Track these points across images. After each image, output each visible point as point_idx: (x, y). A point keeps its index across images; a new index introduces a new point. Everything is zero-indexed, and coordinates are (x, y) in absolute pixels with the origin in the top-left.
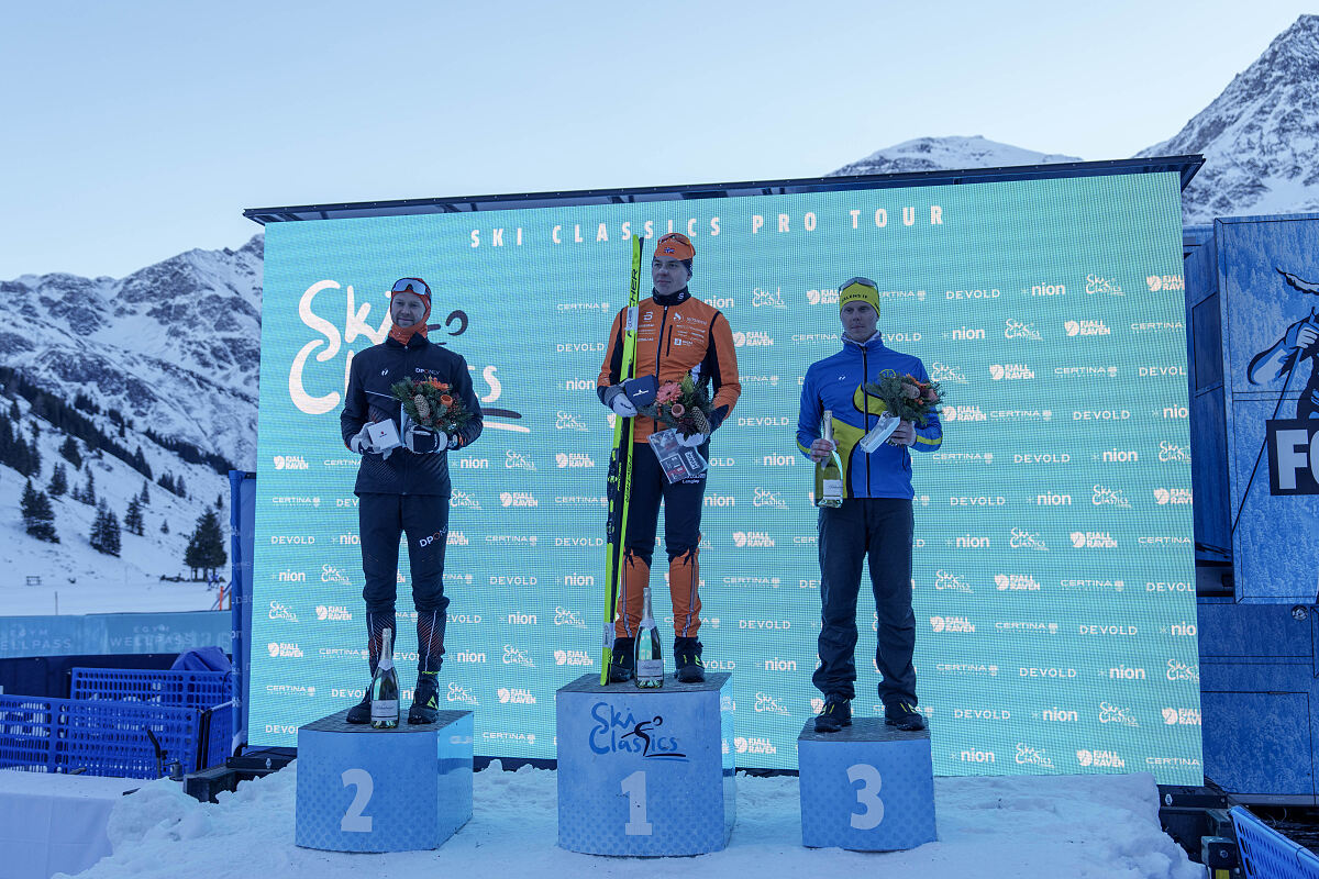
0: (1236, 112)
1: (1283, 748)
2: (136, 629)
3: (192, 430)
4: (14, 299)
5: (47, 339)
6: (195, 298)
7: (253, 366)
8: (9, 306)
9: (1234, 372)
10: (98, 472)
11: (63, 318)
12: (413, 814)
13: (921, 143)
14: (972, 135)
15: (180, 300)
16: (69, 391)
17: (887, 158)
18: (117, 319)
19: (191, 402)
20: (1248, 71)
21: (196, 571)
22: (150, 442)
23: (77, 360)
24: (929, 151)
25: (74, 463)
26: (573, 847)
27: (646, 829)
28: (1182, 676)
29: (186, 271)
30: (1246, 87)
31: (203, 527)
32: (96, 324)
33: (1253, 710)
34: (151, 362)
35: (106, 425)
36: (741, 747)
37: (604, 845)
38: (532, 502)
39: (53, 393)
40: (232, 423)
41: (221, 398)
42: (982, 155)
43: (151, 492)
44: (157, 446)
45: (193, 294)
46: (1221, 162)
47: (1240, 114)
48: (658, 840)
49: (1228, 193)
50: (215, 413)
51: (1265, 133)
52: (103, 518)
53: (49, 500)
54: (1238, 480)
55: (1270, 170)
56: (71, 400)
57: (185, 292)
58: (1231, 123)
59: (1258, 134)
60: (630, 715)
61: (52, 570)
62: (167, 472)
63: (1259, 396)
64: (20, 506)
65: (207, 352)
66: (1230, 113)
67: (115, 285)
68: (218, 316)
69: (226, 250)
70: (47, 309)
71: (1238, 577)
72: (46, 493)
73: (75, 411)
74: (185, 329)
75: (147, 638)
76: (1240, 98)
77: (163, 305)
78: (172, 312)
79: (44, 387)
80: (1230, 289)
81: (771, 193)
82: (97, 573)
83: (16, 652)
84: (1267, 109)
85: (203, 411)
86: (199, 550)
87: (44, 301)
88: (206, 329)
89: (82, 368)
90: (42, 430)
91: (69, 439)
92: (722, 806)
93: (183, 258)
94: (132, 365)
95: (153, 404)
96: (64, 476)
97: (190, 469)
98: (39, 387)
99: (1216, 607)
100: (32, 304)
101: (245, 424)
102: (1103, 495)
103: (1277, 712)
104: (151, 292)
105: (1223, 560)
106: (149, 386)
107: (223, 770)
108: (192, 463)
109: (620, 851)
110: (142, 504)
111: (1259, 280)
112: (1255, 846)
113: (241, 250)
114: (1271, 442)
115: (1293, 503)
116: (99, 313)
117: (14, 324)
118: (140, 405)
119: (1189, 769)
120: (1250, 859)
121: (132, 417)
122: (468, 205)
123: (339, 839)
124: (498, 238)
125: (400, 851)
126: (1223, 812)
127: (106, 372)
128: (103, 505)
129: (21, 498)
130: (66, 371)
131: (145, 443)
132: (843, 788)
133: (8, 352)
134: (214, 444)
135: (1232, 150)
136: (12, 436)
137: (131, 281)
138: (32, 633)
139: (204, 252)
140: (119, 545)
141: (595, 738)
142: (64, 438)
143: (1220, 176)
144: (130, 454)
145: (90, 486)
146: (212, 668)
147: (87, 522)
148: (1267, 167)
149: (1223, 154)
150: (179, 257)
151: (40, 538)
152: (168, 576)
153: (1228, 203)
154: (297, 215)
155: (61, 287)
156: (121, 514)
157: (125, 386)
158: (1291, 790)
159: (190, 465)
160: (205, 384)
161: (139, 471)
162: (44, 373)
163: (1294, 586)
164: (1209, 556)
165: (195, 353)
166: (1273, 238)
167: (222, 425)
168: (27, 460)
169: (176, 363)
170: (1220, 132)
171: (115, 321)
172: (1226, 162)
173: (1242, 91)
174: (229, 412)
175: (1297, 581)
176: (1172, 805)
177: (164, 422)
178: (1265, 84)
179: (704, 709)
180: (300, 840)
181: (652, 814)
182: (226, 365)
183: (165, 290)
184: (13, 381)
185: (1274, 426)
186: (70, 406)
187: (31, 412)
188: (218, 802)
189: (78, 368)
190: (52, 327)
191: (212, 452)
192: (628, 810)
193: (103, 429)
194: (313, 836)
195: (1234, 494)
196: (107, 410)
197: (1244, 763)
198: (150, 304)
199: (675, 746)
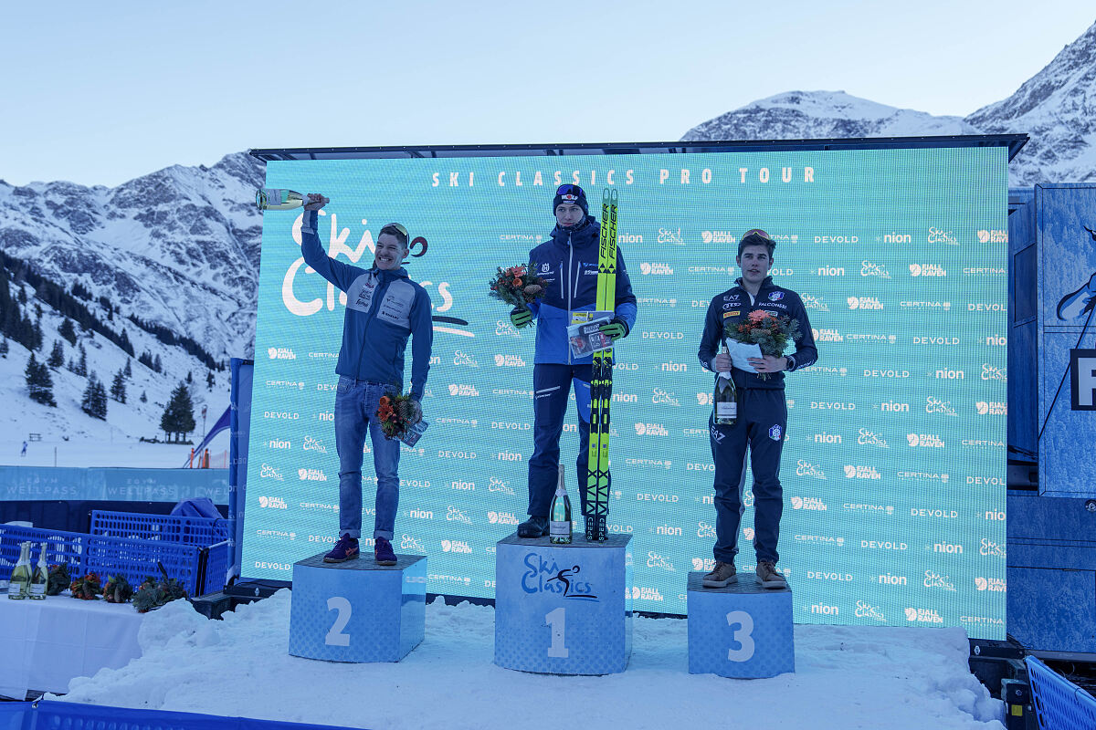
0: (1063, 77)
1: (1073, 615)
2: (129, 481)
3: (168, 316)
4: (24, 202)
5: (50, 236)
6: (174, 206)
7: (221, 265)
8: (20, 207)
9: (1046, 309)
10: (89, 349)
11: (64, 219)
12: (381, 634)
13: (792, 95)
14: (836, 90)
15: (162, 207)
16: (67, 280)
17: (762, 107)
18: (109, 221)
19: (169, 293)
20: (1075, 43)
21: (169, 435)
22: (133, 325)
23: (75, 255)
24: (798, 103)
25: (71, 341)
26: (506, 665)
27: (564, 653)
28: (992, 552)
29: (168, 183)
30: (1073, 57)
31: (176, 398)
32: (91, 225)
33: (1050, 583)
34: (136, 259)
35: (97, 309)
37: (531, 664)
38: (474, 392)
39: (55, 282)
40: (202, 312)
41: (194, 291)
42: (844, 107)
43: (133, 367)
44: (139, 329)
45: (173, 203)
46: (1049, 121)
47: (1067, 80)
48: (573, 662)
49: (1054, 147)
50: (187, 303)
51: (1087, 96)
52: (93, 388)
53: (49, 370)
54: (1046, 396)
55: (1091, 129)
56: (69, 288)
57: (167, 200)
58: (1059, 87)
59: (1081, 97)
60: (555, 564)
61: (49, 429)
62: (146, 351)
63: (1065, 330)
64: (25, 375)
65: (183, 252)
66: (1059, 78)
67: (109, 193)
68: (193, 222)
69: (202, 167)
70: (52, 211)
71: (1041, 475)
72: (46, 364)
73: (72, 298)
74: (165, 231)
75: (138, 489)
76: (1067, 66)
77: (148, 211)
78: (155, 217)
79: (47, 276)
80: (1046, 242)
81: (675, 152)
82: (87, 434)
83: (31, 496)
84: (1091, 76)
85: (178, 301)
86: (173, 417)
87: (49, 204)
88: (183, 233)
89: (79, 262)
90: (44, 312)
91: (66, 320)
92: (624, 638)
93: (166, 172)
94: (120, 260)
95: (137, 293)
96: (62, 352)
97: (166, 349)
98: (43, 276)
99: (1022, 499)
100: (39, 207)
101: (212, 313)
102: (935, 404)
103: (1069, 585)
104: (138, 200)
105: (1031, 460)
106: (134, 279)
107: (220, 596)
108: (168, 344)
109: (544, 669)
110: (125, 377)
111: (1070, 235)
112: (1044, 687)
113: (215, 167)
114: (1073, 366)
115: (1089, 418)
116: (94, 215)
117: (23, 223)
118: (126, 294)
119: (995, 627)
120: (1039, 698)
121: (119, 304)
122: (430, 153)
123: (323, 651)
124: (454, 180)
125: (371, 662)
126: (1020, 662)
127: (99, 265)
128: (93, 377)
129: (26, 368)
130: (66, 264)
131: (129, 326)
132: (723, 628)
133: (18, 246)
134: (186, 329)
135: (1058, 110)
136: (20, 316)
137: (121, 190)
138: (45, 481)
139: (184, 168)
140: (106, 411)
141: (526, 580)
142: (63, 319)
143: (1048, 132)
144: (117, 335)
145: (83, 361)
147: (80, 391)
148: (1088, 126)
149: (1050, 114)
150: (162, 171)
151: (40, 402)
152: (146, 438)
153: (1054, 155)
154: (293, 155)
155: (63, 193)
156: (108, 385)
157: (114, 277)
158: (1078, 649)
159: (166, 346)
160: (181, 279)
161: (123, 349)
162: (47, 265)
163: (1087, 484)
164: (1019, 457)
165: (173, 252)
166: (1083, 202)
167: (193, 313)
168: (32, 337)
169: (156, 260)
170: (1049, 95)
171: (107, 223)
172: (1053, 120)
173: (1070, 59)
174: (200, 302)
175: (1089, 480)
176: (980, 655)
177: (145, 309)
178: (1089, 55)
179: (612, 561)
180: (292, 650)
181: (569, 642)
182: (199, 263)
183: (150, 198)
184: (22, 271)
185: (1076, 354)
186: (68, 292)
187: (37, 296)
188: (222, 619)
189: (76, 261)
190: (55, 226)
191: (184, 335)
192: (550, 637)
193: (94, 313)
194: (303, 648)
195: (1041, 408)
196: (99, 297)
197: (1040, 625)
198: (137, 210)
199: (589, 589)
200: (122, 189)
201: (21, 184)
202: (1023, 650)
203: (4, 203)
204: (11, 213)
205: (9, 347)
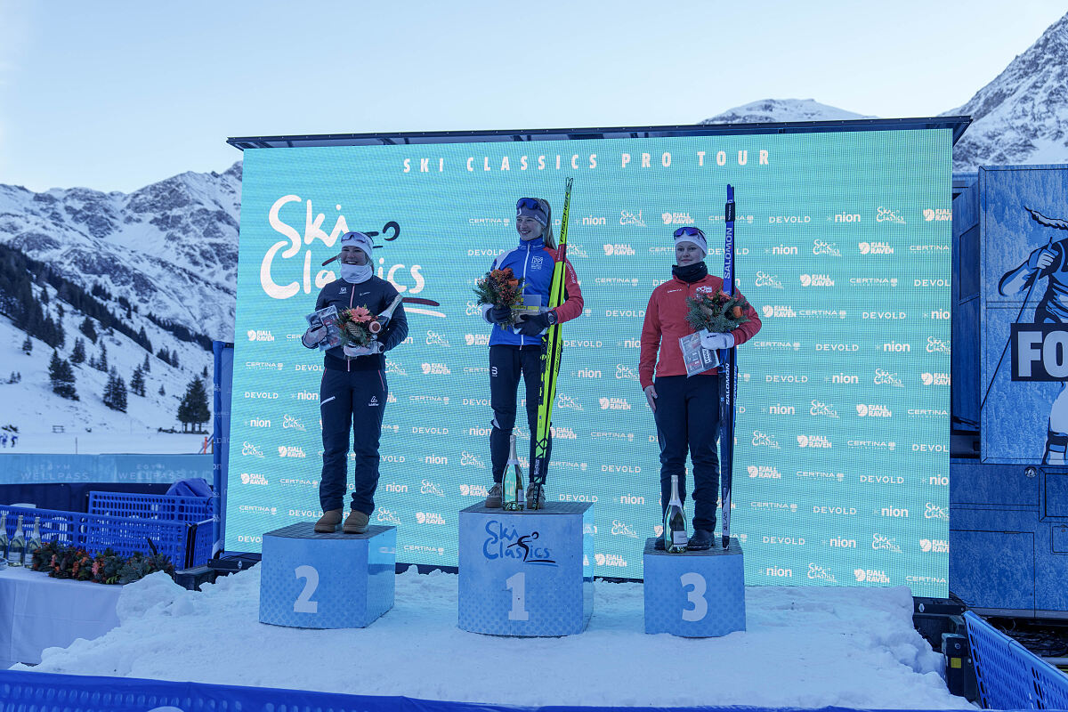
0: (1014, 86)
1: (1013, 574)
2: (138, 467)
3: (184, 315)
4: (45, 207)
5: (71, 239)
6: (188, 210)
7: (233, 266)
8: (41, 212)
9: (988, 286)
10: (110, 346)
11: (84, 223)
12: (348, 601)
13: (765, 103)
14: (806, 99)
15: (176, 212)
16: (87, 281)
17: (738, 115)
18: (126, 225)
19: (184, 293)
20: (1025, 54)
21: (186, 425)
22: (151, 323)
23: (94, 257)
24: (771, 110)
25: (91, 338)
26: (469, 629)
27: (524, 616)
28: (936, 516)
29: (182, 189)
30: (1023, 66)
31: (192, 391)
32: (109, 229)
33: (992, 545)
34: (153, 261)
35: (116, 309)
36: (599, 560)
37: (492, 627)
38: (446, 371)
39: (75, 283)
40: (216, 310)
41: (208, 290)
42: (813, 114)
43: (152, 363)
44: (157, 326)
45: (186, 207)
46: (1000, 126)
47: (1017, 88)
48: (533, 624)
49: (1005, 151)
50: (202, 302)
51: (1036, 103)
52: (114, 382)
53: (71, 366)
54: (987, 369)
55: (1039, 133)
56: (89, 289)
57: (180, 205)
58: (1010, 95)
59: (1030, 104)
60: (515, 531)
61: (73, 422)
62: (164, 348)
63: (1006, 305)
64: (48, 371)
65: (197, 254)
66: (1010, 87)
67: (125, 199)
68: (206, 225)
69: (213, 173)
70: (71, 216)
71: (983, 443)
72: (69, 361)
73: (92, 298)
74: (180, 235)
75: (147, 474)
76: (1017, 75)
77: (163, 215)
78: (170, 221)
79: (68, 278)
80: (988, 221)
81: (637, 136)
82: (108, 425)
84: (1039, 85)
85: (193, 300)
86: (188, 409)
87: (68, 209)
88: (196, 236)
89: (98, 263)
90: (66, 311)
91: (87, 320)
92: (582, 601)
93: (179, 178)
94: (137, 262)
95: (154, 293)
96: (83, 348)
97: (182, 345)
98: (64, 277)
99: (966, 467)
100: (58, 212)
101: (226, 311)
102: (882, 377)
103: (1009, 547)
104: (153, 205)
105: (974, 430)
106: (151, 280)
107: (205, 569)
108: (184, 340)
109: (504, 632)
110: (144, 372)
111: (1011, 215)
112: (981, 640)
113: (225, 173)
114: (1014, 341)
115: (1028, 388)
116: (111, 220)
117: (44, 227)
118: (143, 293)
119: (937, 586)
120: (977, 650)
121: (137, 303)
122: (403, 139)
123: (292, 618)
124: (424, 165)
125: (338, 628)
126: (959, 617)
127: (117, 267)
128: (114, 372)
129: (49, 364)
130: (86, 266)
131: (147, 324)
132: (677, 589)
133: (40, 249)
134: (201, 327)
135: (1009, 116)
136: (42, 315)
138: (58, 467)
139: (195, 174)
140: (126, 404)
141: (488, 546)
142: (83, 318)
143: (1000, 137)
144: (135, 333)
145: (103, 357)
146: (197, 494)
147: (101, 385)
148: (1036, 131)
149: (1002, 120)
150: (175, 177)
151: (63, 396)
152: (163, 428)
153: (1005, 158)
154: (268, 143)
155: (80, 199)
156: (128, 380)
157: (132, 278)
158: (1018, 606)
159: (182, 342)
160: (195, 279)
161: (142, 346)
162: (68, 267)
163: (1026, 451)
164: (964, 427)
165: (188, 254)
166: (1023, 183)
167: (208, 311)
168: (54, 335)
169: (172, 262)
170: (1001, 102)
171: (126, 227)
172: (1004, 126)
173: (1020, 69)
174: (214, 301)
175: (1028, 447)
176: (924, 612)
177: (162, 308)
178: (1038, 65)
179: (571, 527)
180: (262, 618)
181: (529, 605)
182: (212, 264)
183: (164, 203)
184: (43, 272)
185: (1017, 328)
186: (88, 293)
187: (58, 297)
188: (201, 590)
189: (95, 263)
190: (75, 230)
191: (200, 332)
192: (511, 601)
193: (114, 312)
194: (273, 615)
195: (983, 380)
196: (118, 297)
197: (982, 584)
198: (152, 214)
199: (548, 554)
200: (137, 195)
201: (41, 190)
202: (964, 607)
203: (25, 208)
204: (32, 218)
205: (33, 345)
